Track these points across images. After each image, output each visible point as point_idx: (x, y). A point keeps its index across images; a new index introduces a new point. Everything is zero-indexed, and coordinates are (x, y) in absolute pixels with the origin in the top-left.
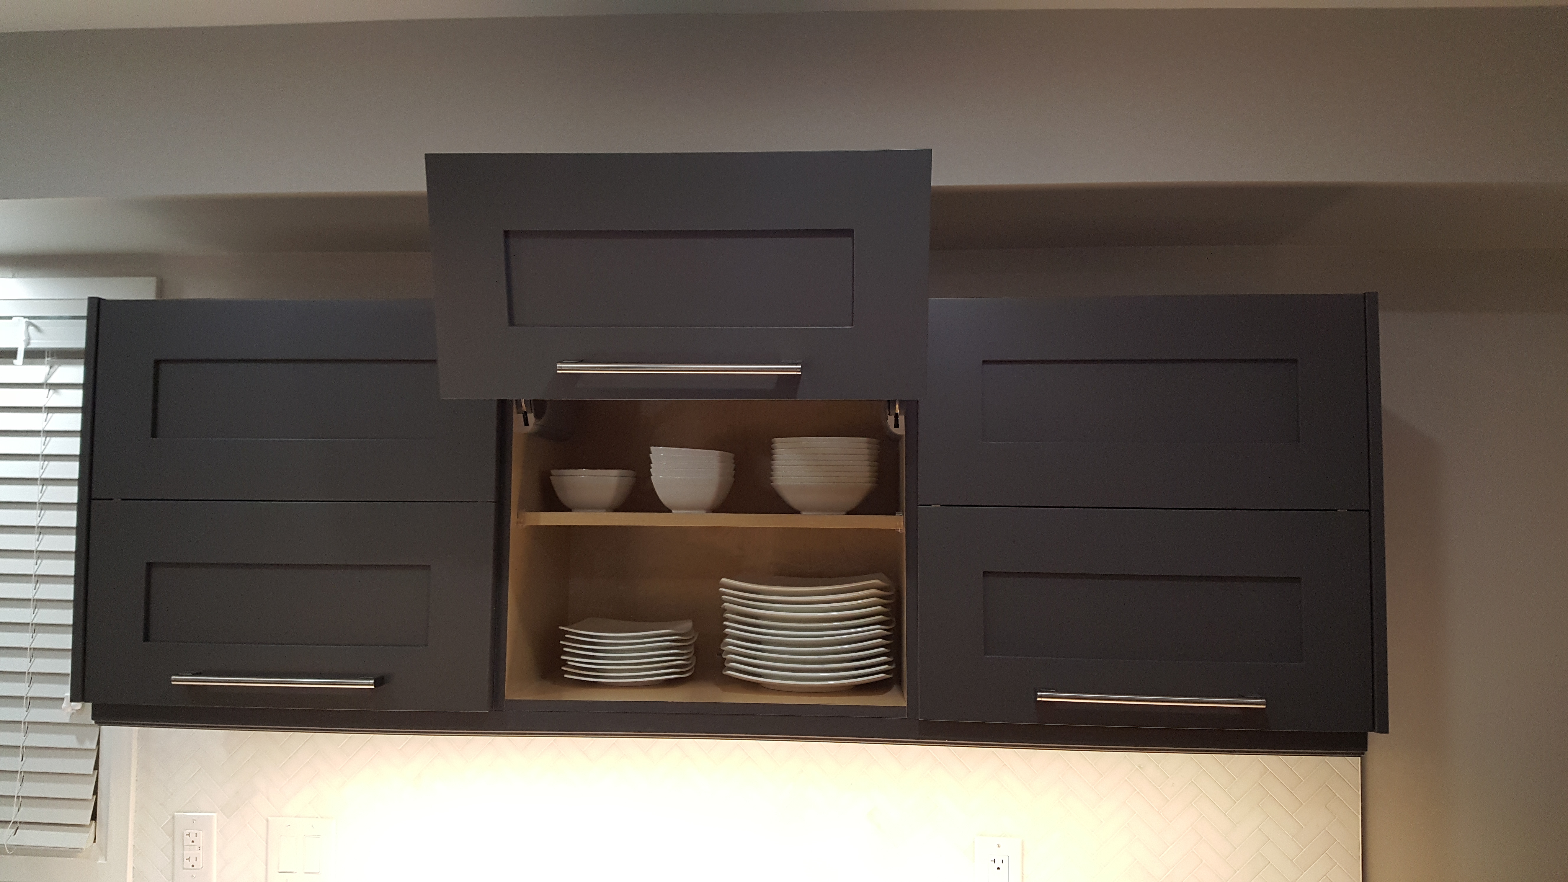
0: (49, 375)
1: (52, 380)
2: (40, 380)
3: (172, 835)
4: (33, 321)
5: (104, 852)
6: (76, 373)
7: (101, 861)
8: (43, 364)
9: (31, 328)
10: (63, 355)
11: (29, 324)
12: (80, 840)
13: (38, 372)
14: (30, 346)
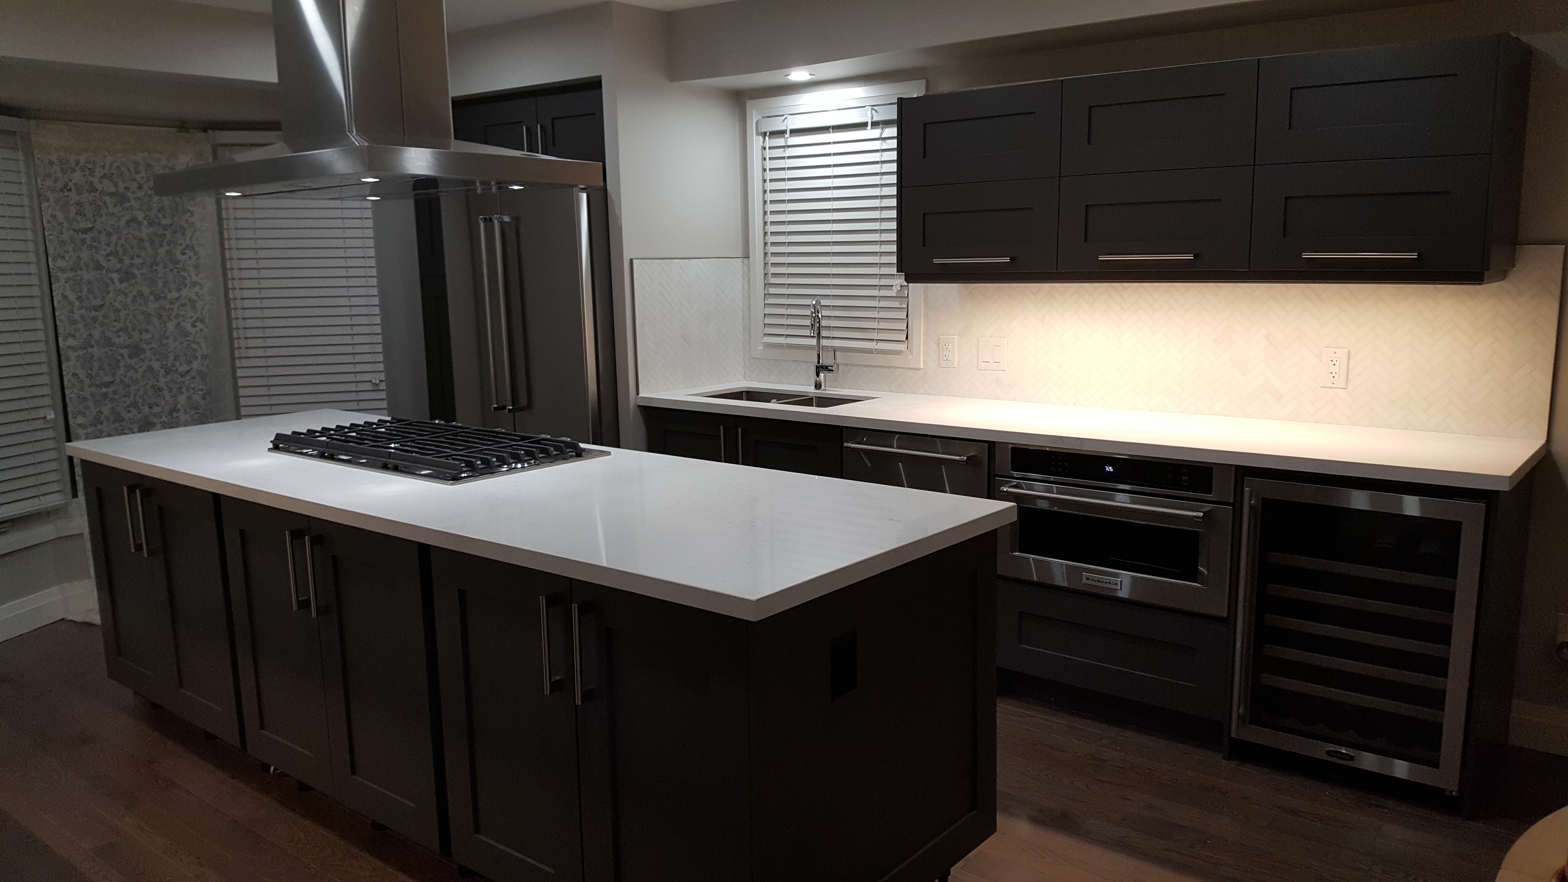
0: (881, 134)
1: (883, 136)
2: (878, 136)
3: (938, 346)
4: (874, 107)
5: (911, 352)
6: (893, 131)
7: (911, 357)
8: (879, 128)
9: (873, 111)
10: (887, 123)
11: (872, 109)
12: (902, 347)
13: (876, 133)
14: (874, 120)
